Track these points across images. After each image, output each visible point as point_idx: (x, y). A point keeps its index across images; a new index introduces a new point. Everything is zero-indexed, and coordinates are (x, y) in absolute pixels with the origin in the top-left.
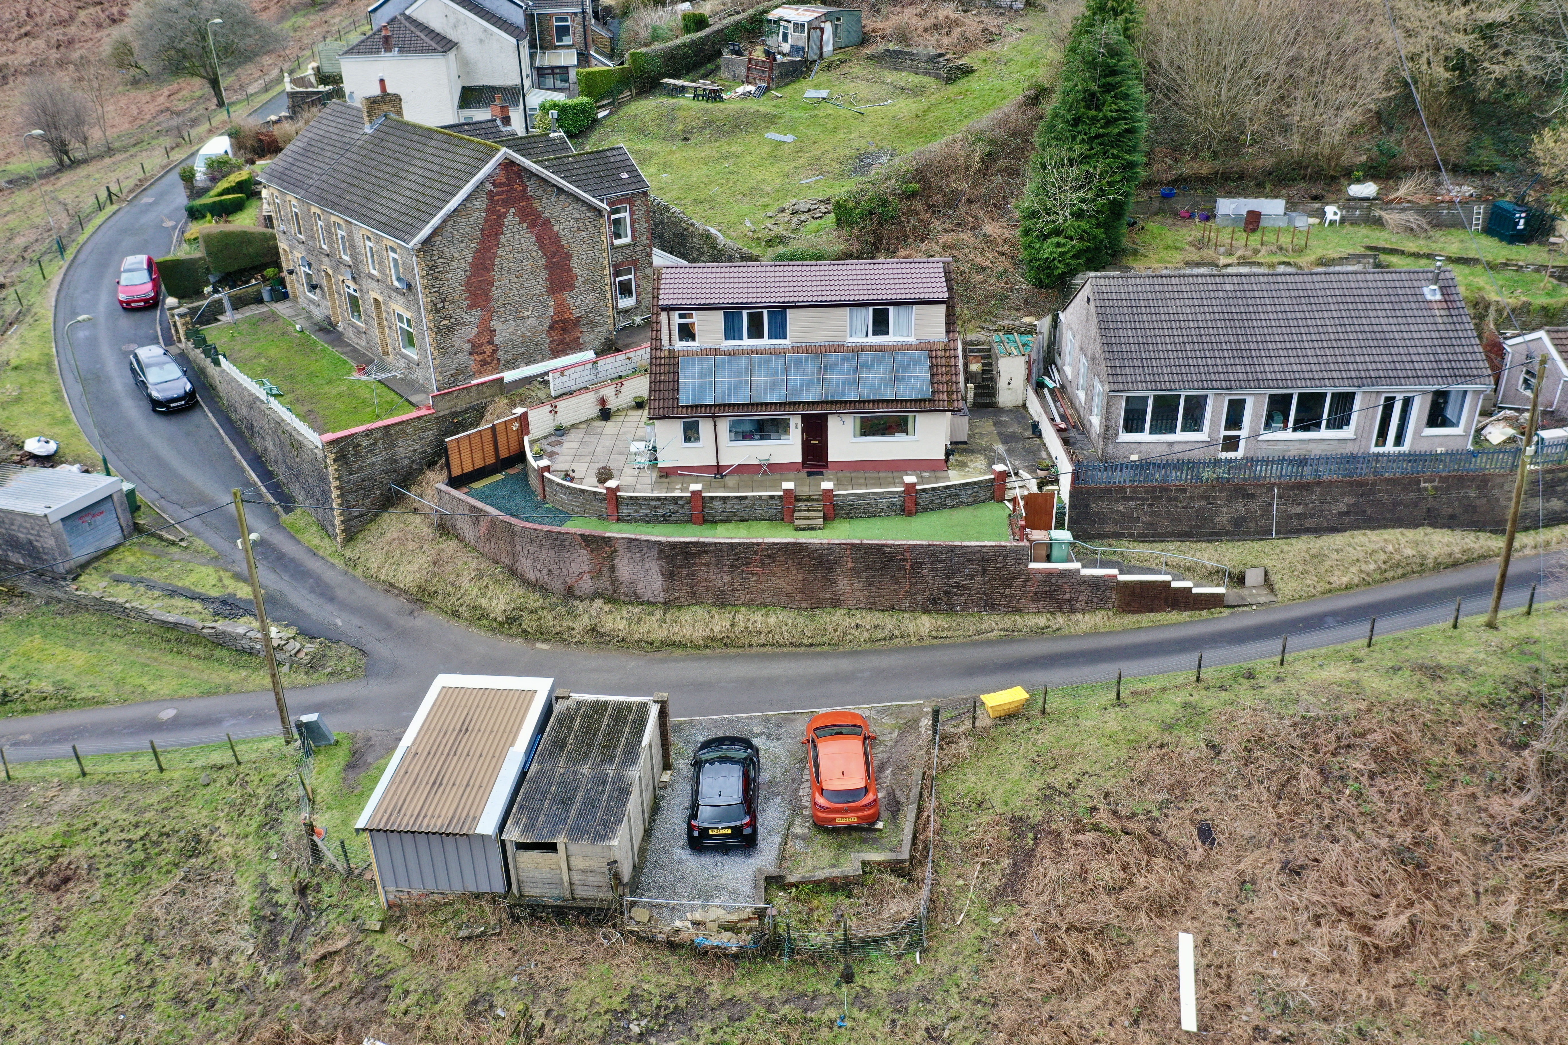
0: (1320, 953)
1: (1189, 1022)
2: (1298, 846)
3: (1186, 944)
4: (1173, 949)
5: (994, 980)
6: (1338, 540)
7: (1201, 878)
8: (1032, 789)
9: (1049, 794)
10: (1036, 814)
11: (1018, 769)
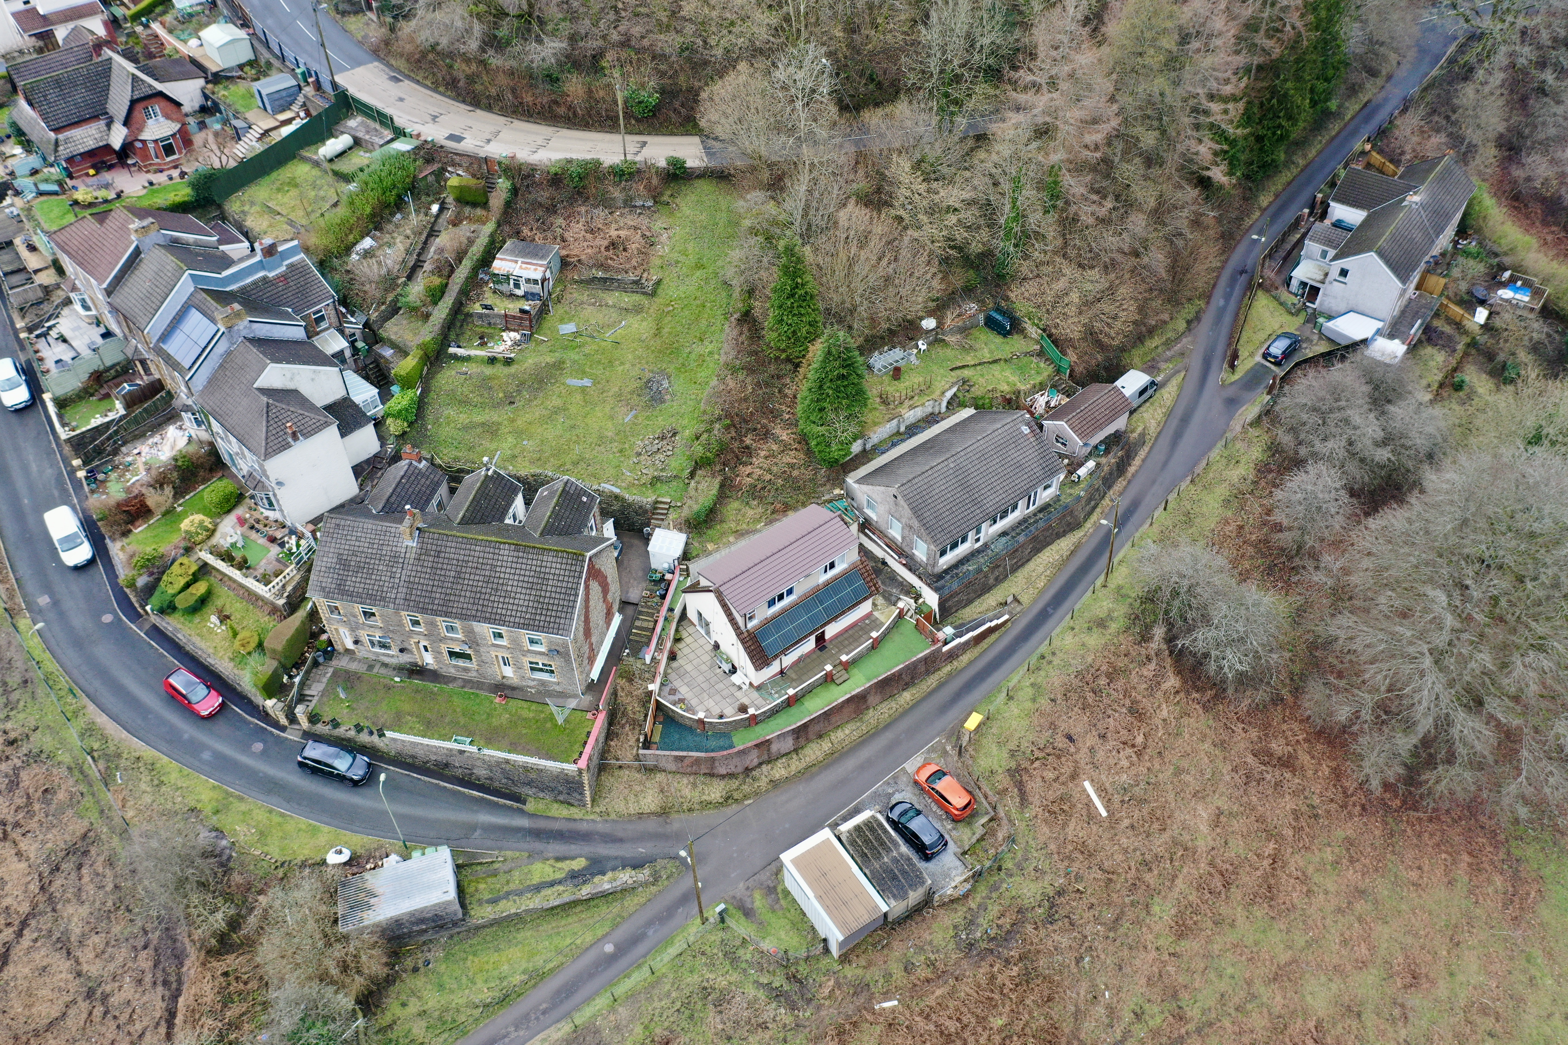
0: (1125, 763)
1: (1104, 813)
2: (1099, 725)
3: (1087, 785)
4: (1085, 790)
5: (1042, 839)
6: (1031, 565)
7: (1078, 757)
8: (1005, 755)
9: (1013, 754)
10: (1013, 765)
11: (994, 749)
